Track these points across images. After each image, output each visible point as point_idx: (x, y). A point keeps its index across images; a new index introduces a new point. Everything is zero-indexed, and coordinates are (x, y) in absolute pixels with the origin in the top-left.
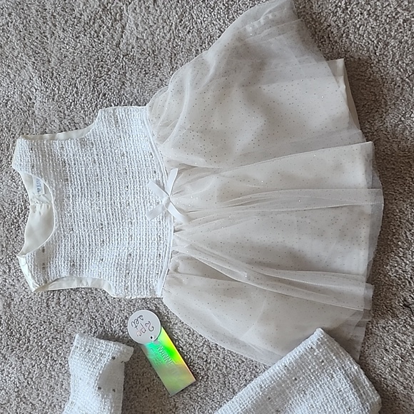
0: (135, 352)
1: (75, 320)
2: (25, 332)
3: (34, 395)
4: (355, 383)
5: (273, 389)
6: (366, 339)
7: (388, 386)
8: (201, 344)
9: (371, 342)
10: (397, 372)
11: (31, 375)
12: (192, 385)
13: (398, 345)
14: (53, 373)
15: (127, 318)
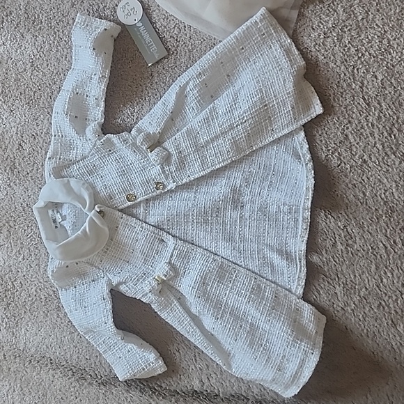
0: (122, 31)
1: (77, 6)
2: (38, 16)
3: (45, 65)
4: (288, 52)
5: (226, 54)
6: (299, 19)
7: (312, 56)
8: (173, 26)
9: (302, 22)
10: (320, 45)
11: (42, 50)
12: (165, 58)
13: (322, 24)
14: (59, 48)
15: (117, 6)
